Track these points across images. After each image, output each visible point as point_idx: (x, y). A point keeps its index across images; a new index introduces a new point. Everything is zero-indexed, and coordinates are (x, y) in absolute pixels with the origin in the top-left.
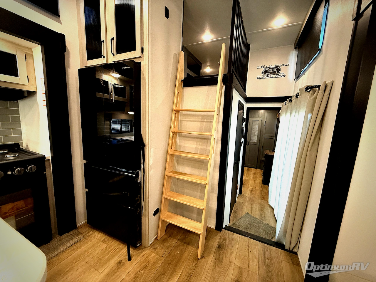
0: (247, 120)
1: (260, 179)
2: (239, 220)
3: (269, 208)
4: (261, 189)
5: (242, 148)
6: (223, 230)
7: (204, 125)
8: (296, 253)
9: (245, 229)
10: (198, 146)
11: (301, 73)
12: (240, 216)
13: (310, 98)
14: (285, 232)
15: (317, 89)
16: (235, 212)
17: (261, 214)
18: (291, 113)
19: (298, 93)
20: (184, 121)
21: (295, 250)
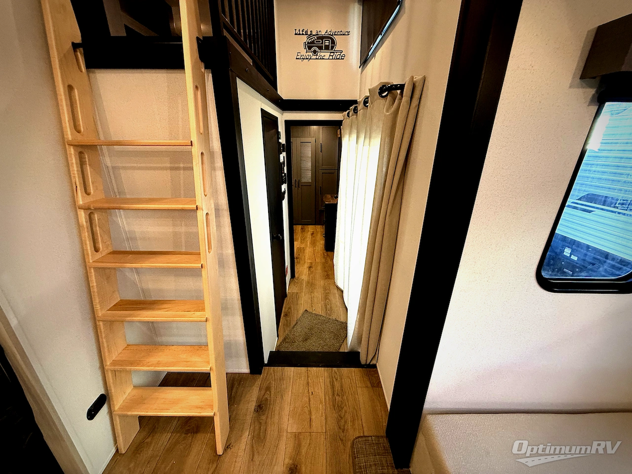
0: (288, 148)
1: (321, 243)
2: (293, 328)
3: (336, 291)
4: (323, 260)
5: (285, 203)
6: (265, 370)
7: (182, 178)
8: (375, 366)
9: (303, 342)
10: (178, 229)
11: (370, 54)
12: (295, 320)
13: (387, 111)
14: (359, 339)
15: (399, 91)
16: (286, 315)
17: (326, 306)
18: (358, 137)
19: (367, 98)
20: (125, 168)
21: (374, 362)
